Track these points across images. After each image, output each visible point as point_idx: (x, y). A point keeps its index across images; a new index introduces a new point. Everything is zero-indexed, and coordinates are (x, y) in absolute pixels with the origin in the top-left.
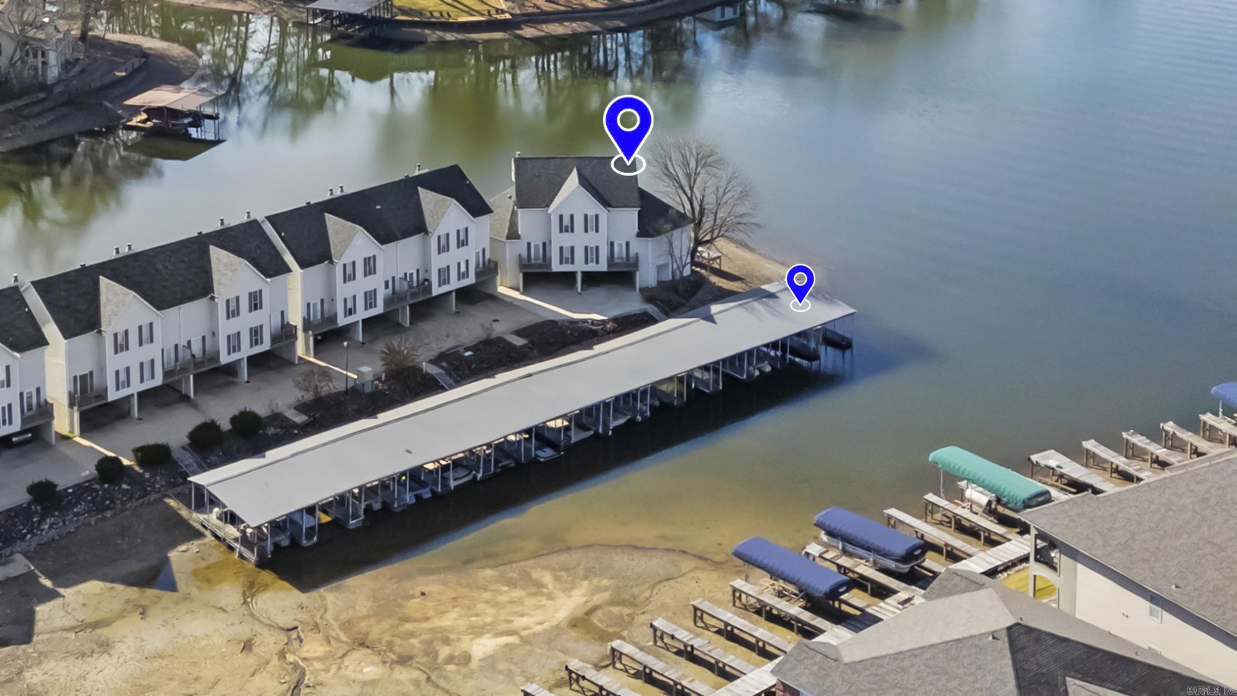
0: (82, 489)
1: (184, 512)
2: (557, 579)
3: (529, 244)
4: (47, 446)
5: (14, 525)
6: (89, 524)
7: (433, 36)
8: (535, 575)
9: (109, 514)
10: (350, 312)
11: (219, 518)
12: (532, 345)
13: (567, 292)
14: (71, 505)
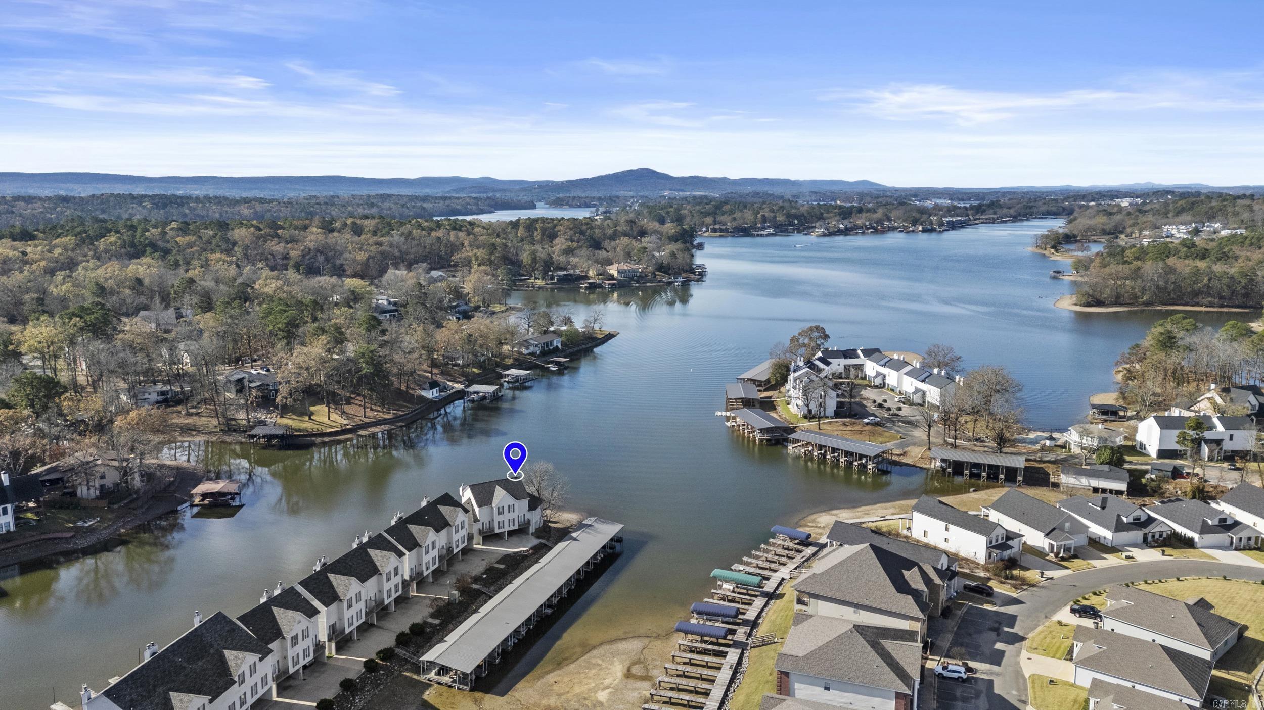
0: (362, 678)
1: (415, 677)
2: (603, 661)
3: (483, 524)
4: (324, 664)
5: (342, 705)
6: (375, 694)
7: (318, 440)
8: (594, 661)
9: (382, 687)
10: (428, 568)
11: (436, 675)
12: (508, 567)
13: (501, 541)
14: (362, 689)
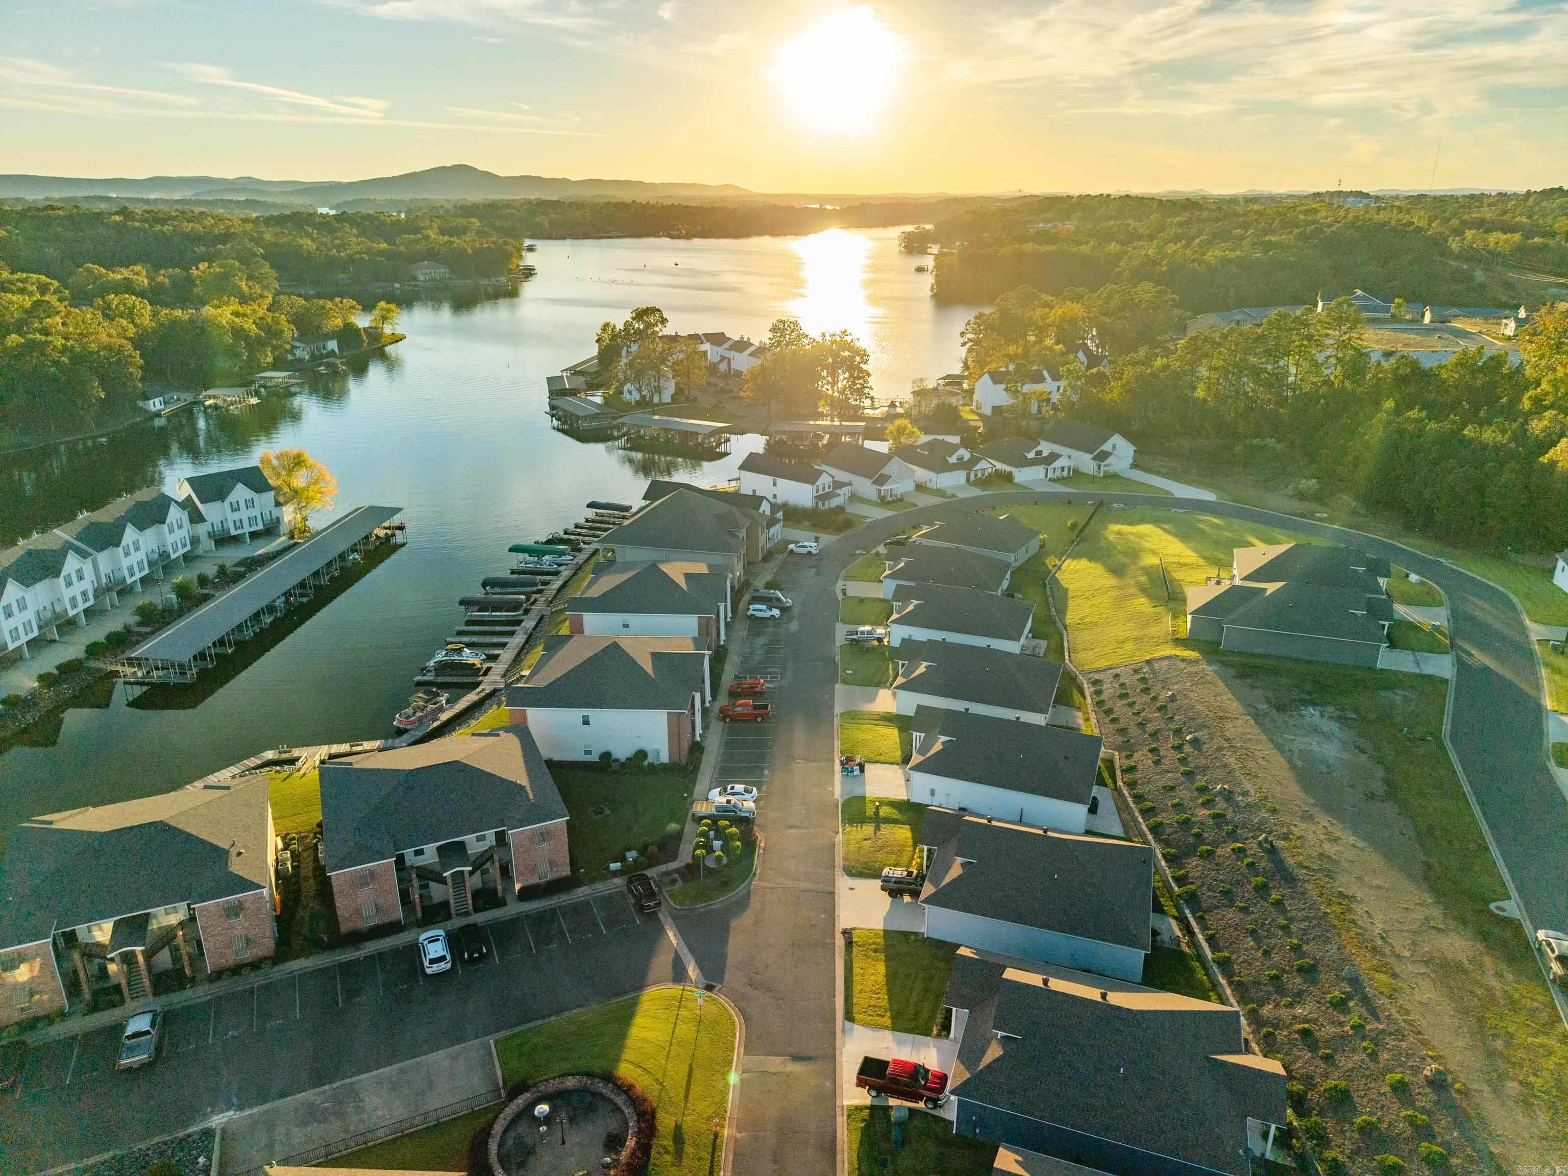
3: (212, 524)
10: (132, 575)
12: (249, 569)
13: (240, 544)
